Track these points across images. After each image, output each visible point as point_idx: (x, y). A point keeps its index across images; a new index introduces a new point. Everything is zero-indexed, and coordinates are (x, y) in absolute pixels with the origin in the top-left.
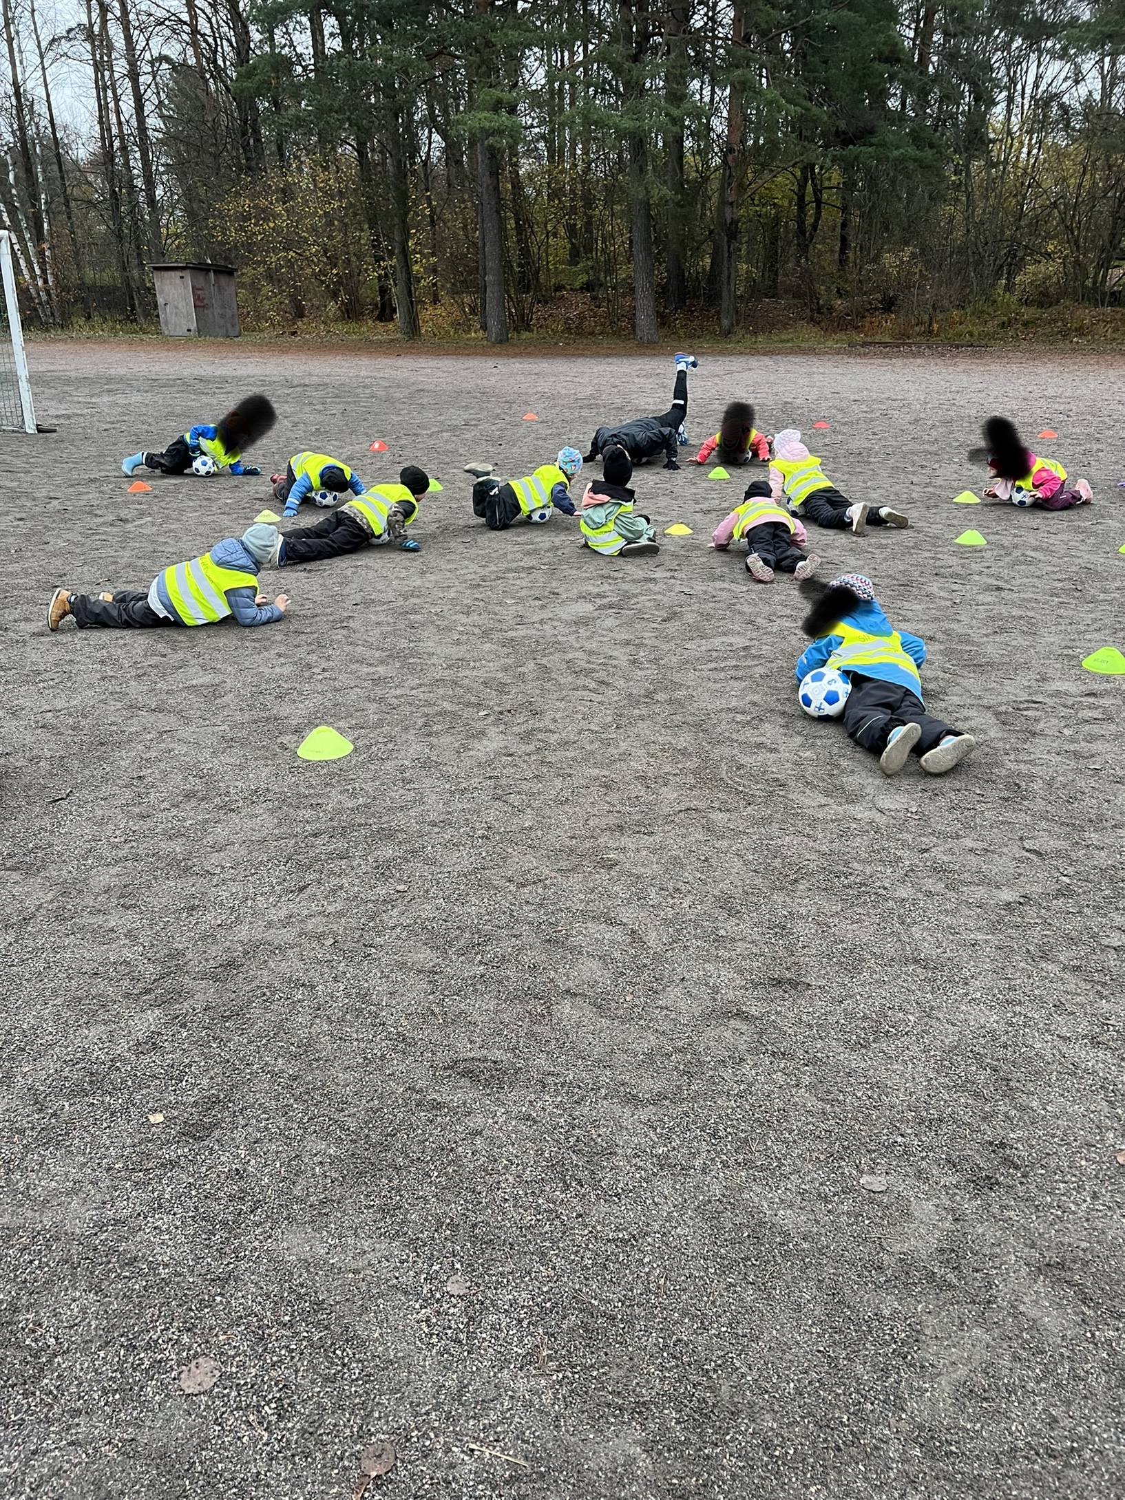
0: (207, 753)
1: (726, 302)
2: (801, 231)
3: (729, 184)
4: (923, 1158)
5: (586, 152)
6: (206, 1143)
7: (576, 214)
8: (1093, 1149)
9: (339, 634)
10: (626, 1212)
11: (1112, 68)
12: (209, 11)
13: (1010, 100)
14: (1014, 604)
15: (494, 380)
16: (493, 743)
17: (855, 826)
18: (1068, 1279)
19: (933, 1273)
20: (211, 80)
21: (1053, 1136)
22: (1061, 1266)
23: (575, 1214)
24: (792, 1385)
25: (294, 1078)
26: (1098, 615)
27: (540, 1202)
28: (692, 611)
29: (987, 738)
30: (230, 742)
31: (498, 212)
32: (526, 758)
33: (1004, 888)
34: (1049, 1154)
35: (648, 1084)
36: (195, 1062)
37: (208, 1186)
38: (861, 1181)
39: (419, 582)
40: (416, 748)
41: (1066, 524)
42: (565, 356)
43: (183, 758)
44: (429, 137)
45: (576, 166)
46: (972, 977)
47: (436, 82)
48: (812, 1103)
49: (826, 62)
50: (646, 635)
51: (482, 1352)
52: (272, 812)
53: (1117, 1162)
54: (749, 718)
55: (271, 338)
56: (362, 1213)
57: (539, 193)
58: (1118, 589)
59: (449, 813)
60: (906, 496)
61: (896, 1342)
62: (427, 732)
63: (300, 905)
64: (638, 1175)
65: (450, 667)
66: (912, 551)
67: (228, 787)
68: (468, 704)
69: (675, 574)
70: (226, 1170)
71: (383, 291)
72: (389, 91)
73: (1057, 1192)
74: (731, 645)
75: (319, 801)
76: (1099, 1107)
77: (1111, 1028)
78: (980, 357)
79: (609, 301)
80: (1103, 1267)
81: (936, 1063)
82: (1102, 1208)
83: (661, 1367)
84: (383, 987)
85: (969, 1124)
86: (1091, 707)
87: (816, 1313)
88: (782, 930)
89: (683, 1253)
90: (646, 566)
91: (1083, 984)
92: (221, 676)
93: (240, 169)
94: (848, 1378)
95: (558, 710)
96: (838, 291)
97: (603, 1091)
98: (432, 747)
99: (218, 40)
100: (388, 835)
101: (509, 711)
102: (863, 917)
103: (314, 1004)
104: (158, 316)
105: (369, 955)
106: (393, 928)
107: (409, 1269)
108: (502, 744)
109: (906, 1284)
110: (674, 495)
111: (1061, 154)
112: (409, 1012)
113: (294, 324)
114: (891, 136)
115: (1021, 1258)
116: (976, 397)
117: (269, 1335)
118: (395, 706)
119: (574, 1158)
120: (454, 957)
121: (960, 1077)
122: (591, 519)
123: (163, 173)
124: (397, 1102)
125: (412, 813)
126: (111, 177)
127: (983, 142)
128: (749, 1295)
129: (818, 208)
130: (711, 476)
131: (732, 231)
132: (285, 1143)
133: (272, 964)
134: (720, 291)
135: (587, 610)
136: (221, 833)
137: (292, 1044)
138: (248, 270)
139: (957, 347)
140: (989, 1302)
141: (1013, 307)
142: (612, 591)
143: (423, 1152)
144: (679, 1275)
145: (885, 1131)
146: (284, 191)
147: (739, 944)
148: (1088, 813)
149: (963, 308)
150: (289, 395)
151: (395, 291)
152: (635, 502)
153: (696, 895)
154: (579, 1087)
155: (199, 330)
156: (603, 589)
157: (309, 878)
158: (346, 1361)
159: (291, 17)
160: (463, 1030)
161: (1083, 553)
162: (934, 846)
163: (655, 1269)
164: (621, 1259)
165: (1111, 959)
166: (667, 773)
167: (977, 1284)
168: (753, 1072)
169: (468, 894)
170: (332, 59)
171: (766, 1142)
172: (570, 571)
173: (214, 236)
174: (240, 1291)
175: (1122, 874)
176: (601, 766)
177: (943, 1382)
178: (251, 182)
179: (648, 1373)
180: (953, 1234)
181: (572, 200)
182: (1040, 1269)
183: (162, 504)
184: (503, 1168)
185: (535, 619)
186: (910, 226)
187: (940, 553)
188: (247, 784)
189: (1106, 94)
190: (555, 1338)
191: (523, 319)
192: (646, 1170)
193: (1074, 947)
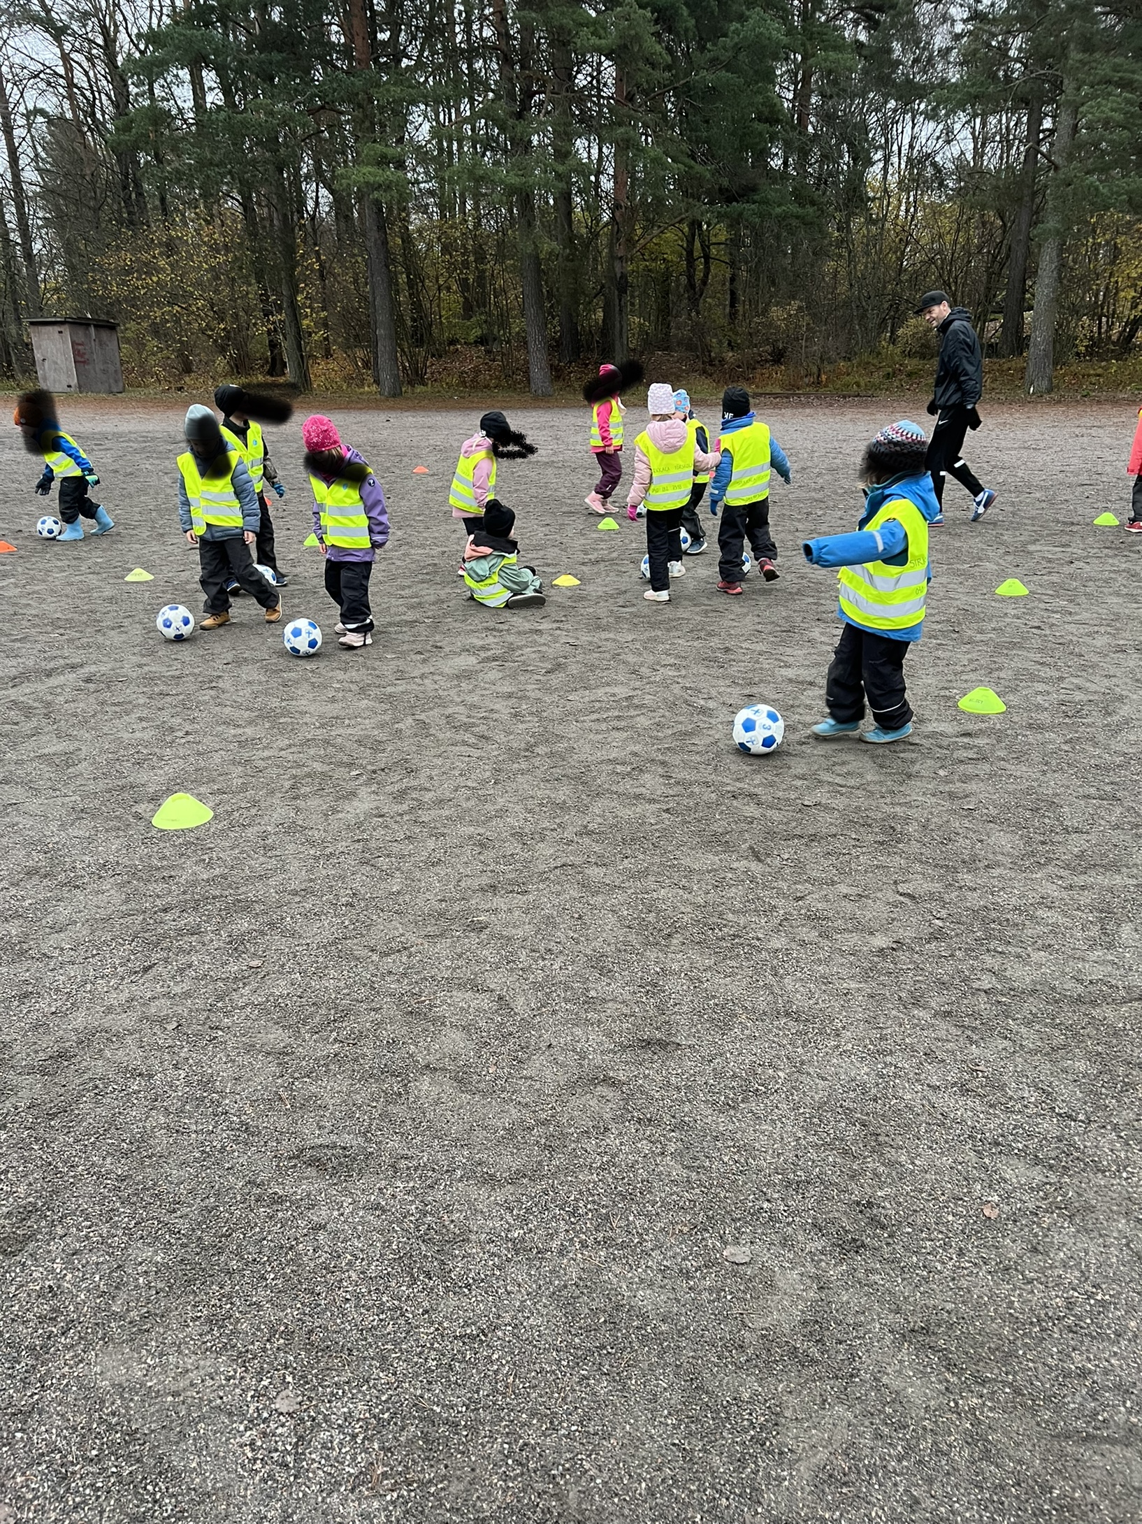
0: (54, 826)
2: (691, 285)
3: (618, 240)
4: (789, 1224)
5: (476, 207)
6: (18, 1258)
7: (468, 268)
8: (960, 1202)
9: (207, 695)
10: (477, 1304)
11: (983, 128)
12: (86, 64)
13: (887, 159)
15: (385, 433)
16: (364, 803)
17: (730, 875)
18: (932, 1345)
19: (795, 1348)
20: (89, 134)
21: (921, 1191)
22: (926, 1331)
23: (421, 1310)
24: (644, 1485)
25: (121, 1179)
26: (974, 655)
27: (384, 1299)
28: (578, 662)
29: (864, 781)
30: (80, 813)
31: (387, 267)
32: (398, 818)
33: (877, 934)
34: (915, 1211)
35: (509, 1162)
36: (13, 1167)
37: (17, 1308)
38: (725, 1253)
40: (280, 812)
41: (946, 567)
42: (460, 409)
43: (27, 832)
44: (317, 192)
45: (466, 221)
46: (844, 1028)
47: (320, 137)
48: (677, 1171)
49: (707, 122)
50: (529, 687)
51: (311, 1475)
52: (121, 886)
53: (984, 1215)
54: (629, 769)
55: (156, 394)
56: (188, 1326)
57: (429, 248)
58: (994, 629)
59: (311, 880)
60: (791, 543)
61: (754, 1427)
62: (294, 794)
63: (144, 988)
64: (491, 1263)
65: (322, 726)
66: (796, 597)
67: (74, 862)
68: (341, 764)
69: (561, 625)
70: (38, 1288)
71: (273, 345)
73: (924, 1251)
74: (614, 695)
75: (173, 873)
76: (967, 1158)
77: (980, 1074)
78: (866, 407)
79: (503, 354)
80: (967, 1328)
81: (805, 1121)
82: (967, 1265)
83: (505, 1477)
84: (227, 1072)
85: (837, 1184)
86: (966, 747)
87: (672, 1402)
88: (653, 988)
89: (535, 1346)
90: (532, 618)
91: (954, 1030)
92: (76, 744)
93: (121, 223)
94: (703, 1472)
95: (434, 767)
96: (729, 344)
97: (459, 1173)
98: (298, 810)
99: (96, 94)
100: (245, 907)
101: (383, 770)
102: (736, 970)
103: (151, 1095)
104: (36, 372)
105: (214, 1038)
106: (243, 1008)
107: (236, 1386)
108: (373, 805)
109: (766, 1362)
110: (563, 546)
111: (936, 211)
112: (255, 1098)
113: (181, 379)
114: (773, 194)
115: (885, 1325)
117: (72, 1473)
118: (261, 768)
119: (423, 1248)
120: (307, 1036)
121: (828, 1135)
122: (475, 572)
123: (40, 227)
124: (235, 1198)
125: (272, 882)
127: (862, 200)
128: (603, 1387)
129: (707, 263)
130: (601, 526)
131: (622, 285)
132: (108, 1253)
133: (108, 1054)
134: (613, 344)
135: (470, 663)
136: (64, 912)
137: (123, 1140)
138: (131, 325)
139: (844, 397)
140: (852, 1376)
141: (897, 359)
142: (497, 643)
143: (260, 1253)
144: (530, 1371)
145: (752, 1196)
146: (167, 245)
147: (610, 1004)
148: (962, 853)
149: (849, 359)
150: (170, 451)
151: (286, 345)
152: (518, 552)
153: (568, 955)
154: (434, 1170)
155: (80, 387)
156: (487, 642)
157: (155, 957)
158: (158, 1497)
159: (168, 71)
160: (313, 1114)
161: (961, 595)
162: (809, 893)
163: (503, 1366)
164: (468, 1357)
165: (982, 1002)
166: (544, 829)
167: (840, 1357)
168: (617, 1141)
169: (326, 967)
170: (211, 112)
171: (627, 1217)
172: (454, 624)
173: (94, 290)
174: (44, 1425)
175: (994, 915)
176: (478, 824)
177: (802, 1468)
178: (132, 236)
179: (491, 1485)
180: (817, 1304)
181: (463, 254)
182: (904, 1336)
183: (28, 565)
184: (347, 1264)
185: (416, 673)
186: (796, 281)
187: (823, 598)
188: (95, 858)
189: (978, 154)
190: (392, 1453)
191: (417, 372)
192: (500, 1257)
193: (945, 992)
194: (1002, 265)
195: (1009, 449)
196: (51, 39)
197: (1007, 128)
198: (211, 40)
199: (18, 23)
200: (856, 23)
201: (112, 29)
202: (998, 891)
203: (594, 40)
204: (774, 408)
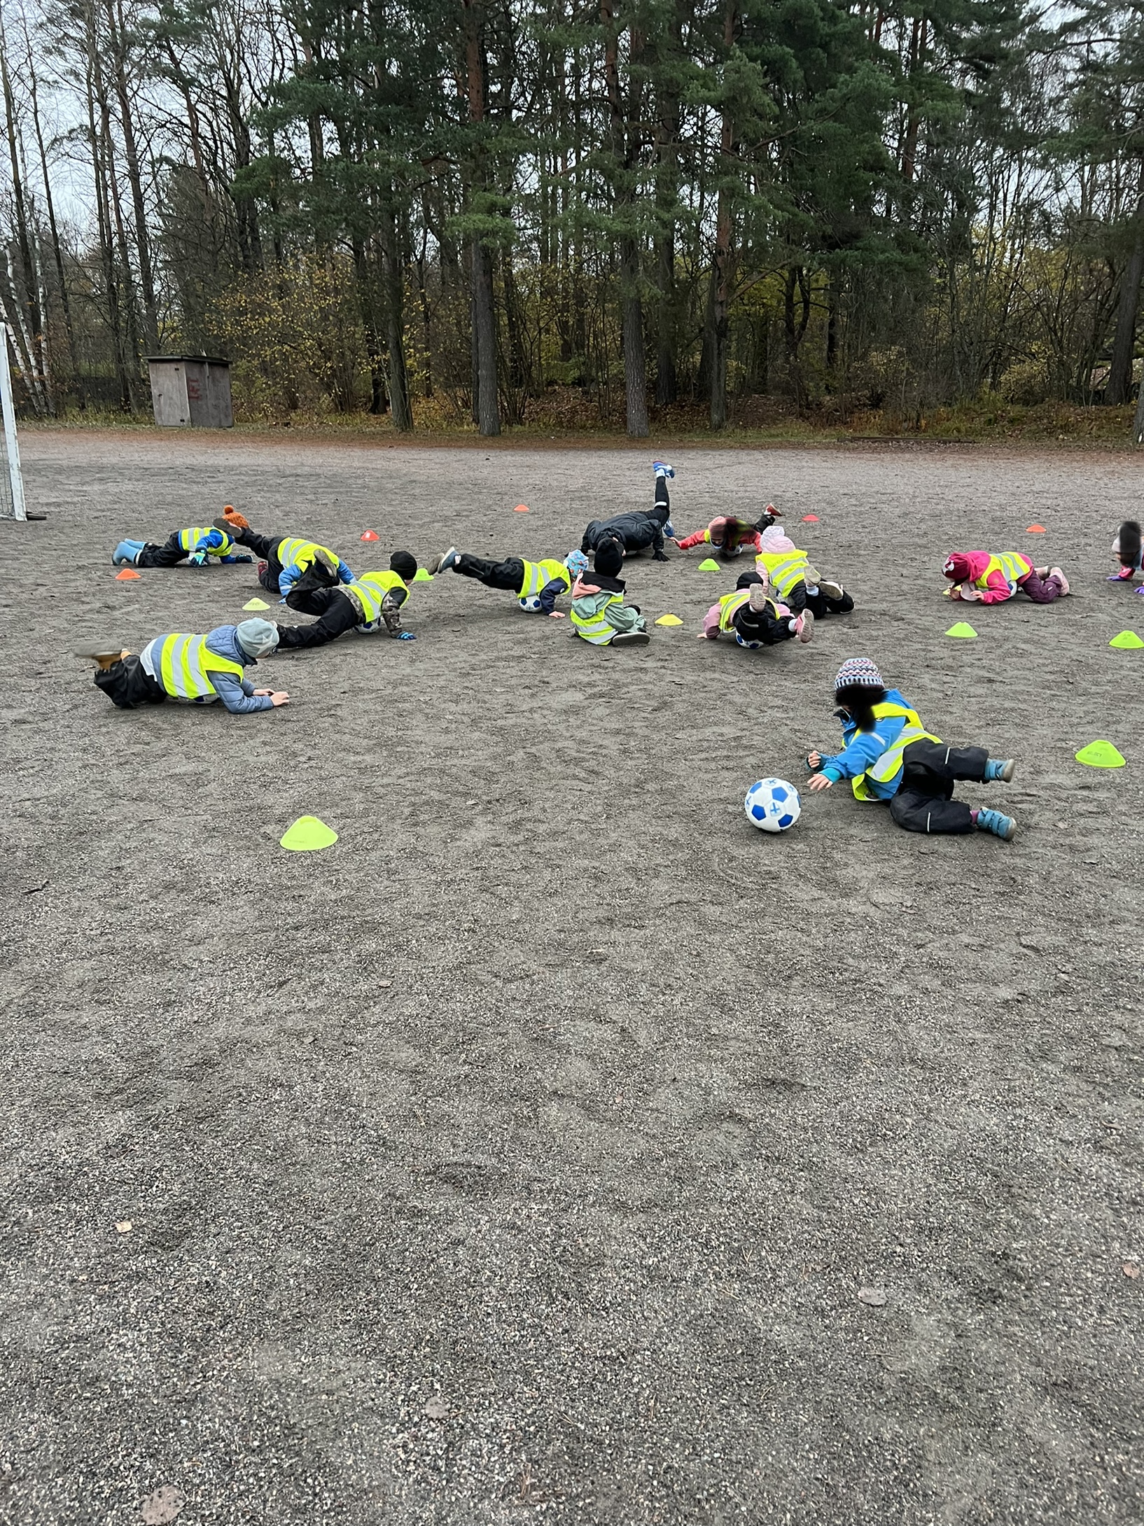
0: (188, 843)
1: (716, 398)
2: (790, 329)
3: (719, 284)
4: (923, 1270)
5: (578, 252)
6: (176, 1253)
7: (568, 312)
8: (1099, 1260)
9: (326, 723)
10: (614, 1326)
11: (1092, 176)
12: (209, 114)
13: (992, 207)
14: (1006, 696)
15: (485, 471)
16: (480, 833)
17: (849, 920)
18: (1075, 1399)
19: (935, 1393)
20: (211, 181)
21: (1058, 1246)
22: (1068, 1385)
23: (561, 1329)
24: (788, 1516)
25: (269, 1184)
26: (1091, 707)
27: (524, 1316)
28: (683, 701)
30: (211, 832)
31: (491, 309)
32: (515, 848)
33: (1001, 985)
34: (1053, 1265)
35: (639, 1191)
36: (166, 1166)
37: (176, 1300)
38: (859, 1294)
39: (408, 670)
40: (402, 838)
41: (1056, 617)
42: (557, 449)
43: (163, 848)
44: (425, 238)
45: (569, 266)
46: (971, 1078)
47: (431, 186)
48: (808, 1211)
49: (812, 170)
50: (637, 724)
51: (462, 1480)
52: (253, 904)
53: (1124, 1274)
55: (264, 429)
56: (338, 1328)
57: (532, 291)
58: (1110, 682)
59: (434, 905)
60: (896, 588)
61: (897, 1468)
62: (414, 821)
63: (279, 1002)
64: (627, 1288)
65: (438, 756)
66: (903, 643)
67: (208, 878)
68: (457, 793)
69: (665, 664)
70: (196, 1282)
71: (377, 384)
72: (386, 193)
73: (1063, 1306)
74: (722, 735)
75: (302, 893)
76: (1104, 1216)
77: (1115, 1132)
78: (968, 453)
79: (600, 396)
80: (1111, 1386)
81: (935, 1168)
82: (1109, 1323)
83: (652, 1498)
84: (363, 1087)
85: (970, 1233)
86: (1086, 800)
87: (813, 1437)
88: (775, 1028)
89: (674, 1372)
90: (637, 656)
91: (1084, 1086)
92: (205, 765)
93: (237, 266)
94: (848, 1508)
95: (547, 799)
96: (827, 388)
97: (591, 1198)
98: (418, 837)
99: (219, 143)
100: (371, 928)
101: (498, 800)
102: (859, 1015)
103: (292, 1105)
104: (152, 407)
105: (349, 1054)
106: (375, 1026)
107: (386, 1390)
108: (489, 834)
109: (907, 1406)
110: (664, 586)
111: (1043, 259)
112: (390, 1114)
113: (288, 415)
114: (876, 240)
115: (1026, 1377)
116: (965, 492)
117: (236, 1462)
118: (381, 795)
119: (561, 1269)
120: (438, 1057)
121: (960, 1183)
122: (582, 609)
123: (161, 269)
124: (377, 1209)
125: (397, 905)
126: (109, 272)
127: (967, 247)
128: (744, 1418)
129: (806, 308)
130: (702, 567)
131: (722, 330)
132: (259, 1253)
133: (249, 1063)
134: (711, 387)
135: (577, 699)
136: (201, 926)
137: (268, 1147)
138: (243, 363)
139: (945, 443)
140: (994, 1425)
141: (999, 404)
142: (603, 680)
143: (403, 1263)
144: (670, 1396)
145: (884, 1240)
146: (280, 287)
147: (732, 1042)
148: (1086, 907)
149: (950, 405)
150: (280, 484)
151: (389, 384)
152: (625, 592)
153: (688, 992)
154: (566, 1194)
155: (192, 420)
156: (594, 678)
157: (289, 972)
158: (317, 1491)
159: (290, 123)
160: (446, 1133)
161: (1074, 646)
162: (930, 942)
163: (644, 1389)
164: (609, 1378)
165: (1113, 1060)
166: (657, 865)
167: (981, 1405)
168: (747, 1178)
169: (453, 990)
170: (330, 163)
171: (759, 1252)
172: (560, 660)
173: (210, 330)
174: (207, 1414)
175: (1121, 971)
176: (591, 857)
177: (947, 1512)
178: (247, 279)
179: (637, 1503)
180: (955, 1351)
181: (565, 298)
182: (1046, 1389)
183: (151, 592)
184: (486, 1280)
185: (525, 707)
186: (896, 326)
187: (931, 645)
188: (228, 875)
189: (1086, 201)
190: (539, 1465)
191: (515, 412)
192: (635, 1283)
193: (1074, 1047)
194: (1110, 312)
195: (1117, 498)
196: (178, 90)
197: (1118, 176)
198: (332, 94)
199: (148, 75)
200: (964, 72)
201: (236, 81)
202: (1125, 948)
203: (704, 93)
204: (873, 452)
